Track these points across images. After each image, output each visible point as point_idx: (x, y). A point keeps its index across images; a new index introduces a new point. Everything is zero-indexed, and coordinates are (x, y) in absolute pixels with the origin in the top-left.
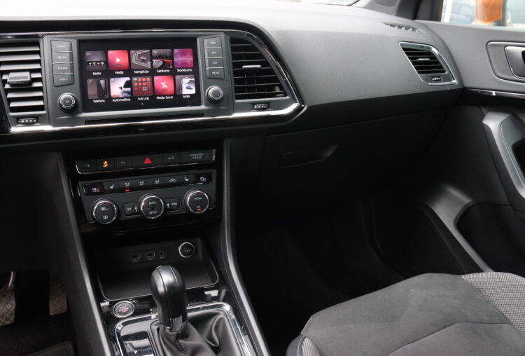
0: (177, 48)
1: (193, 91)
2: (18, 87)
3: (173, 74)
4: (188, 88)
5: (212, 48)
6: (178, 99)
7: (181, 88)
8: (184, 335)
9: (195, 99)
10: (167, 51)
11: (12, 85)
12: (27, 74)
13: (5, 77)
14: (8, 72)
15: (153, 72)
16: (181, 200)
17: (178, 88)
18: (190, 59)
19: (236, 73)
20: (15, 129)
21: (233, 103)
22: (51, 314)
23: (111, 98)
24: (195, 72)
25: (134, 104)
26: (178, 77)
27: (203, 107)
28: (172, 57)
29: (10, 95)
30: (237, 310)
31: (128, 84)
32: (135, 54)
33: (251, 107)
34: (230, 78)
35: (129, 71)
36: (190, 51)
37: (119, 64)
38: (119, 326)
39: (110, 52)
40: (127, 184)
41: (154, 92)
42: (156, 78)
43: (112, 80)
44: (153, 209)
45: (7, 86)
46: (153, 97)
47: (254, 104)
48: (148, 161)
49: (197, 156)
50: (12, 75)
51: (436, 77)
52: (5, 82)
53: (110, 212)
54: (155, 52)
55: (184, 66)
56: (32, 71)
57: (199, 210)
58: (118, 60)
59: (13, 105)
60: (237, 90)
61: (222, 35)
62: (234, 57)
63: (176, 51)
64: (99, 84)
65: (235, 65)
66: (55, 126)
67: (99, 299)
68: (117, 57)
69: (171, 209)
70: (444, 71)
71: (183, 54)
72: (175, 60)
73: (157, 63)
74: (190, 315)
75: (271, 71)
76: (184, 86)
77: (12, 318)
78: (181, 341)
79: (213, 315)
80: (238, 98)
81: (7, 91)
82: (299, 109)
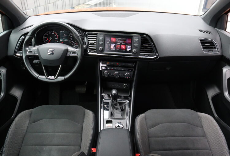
0: (127, 38)
1: (130, 49)
2: (91, 44)
3: (126, 45)
4: (129, 48)
5: (136, 39)
6: (126, 51)
7: (127, 48)
8: (116, 105)
9: (130, 52)
10: (125, 39)
11: (90, 43)
12: (93, 41)
13: (89, 42)
14: (90, 40)
15: (121, 44)
16: (124, 74)
17: (126, 48)
18: (130, 41)
19: (141, 46)
20: (90, 53)
21: (139, 54)
22: (94, 93)
23: (111, 49)
24: (131, 45)
25: (116, 51)
26: (127, 46)
27: (131, 54)
28: (126, 40)
29: (90, 46)
30: (130, 103)
31: (115, 46)
32: (117, 39)
33: (144, 55)
34: (139, 47)
35: (115, 43)
36: (131, 40)
37: (113, 41)
38: (104, 100)
39: (112, 38)
40: (112, 68)
41: (121, 48)
42: (122, 45)
43: (111, 44)
44: (117, 75)
45: (89, 44)
46: (120, 50)
47: (145, 54)
48: (118, 64)
49: (130, 65)
50: (91, 41)
51: (210, 51)
52: (89, 43)
53: (107, 74)
54: (122, 39)
55: (129, 43)
56: (94, 41)
57: (127, 78)
58: (113, 40)
59: (90, 48)
60: (141, 50)
61: (139, 36)
62: (142, 42)
63: (127, 39)
64: (108, 45)
65: (141, 44)
66: (98, 54)
67: (101, 93)
68: (113, 39)
69: (121, 76)
70: (216, 49)
71: (129, 40)
72: (127, 41)
73: (122, 42)
74: (118, 101)
75: (151, 47)
76: (128, 48)
77: (85, 92)
78: (115, 106)
79: (125, 103)
80: (141, 52)
81: (89, 45)
82: (157, 57)
